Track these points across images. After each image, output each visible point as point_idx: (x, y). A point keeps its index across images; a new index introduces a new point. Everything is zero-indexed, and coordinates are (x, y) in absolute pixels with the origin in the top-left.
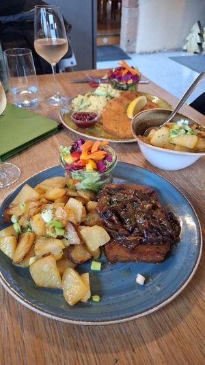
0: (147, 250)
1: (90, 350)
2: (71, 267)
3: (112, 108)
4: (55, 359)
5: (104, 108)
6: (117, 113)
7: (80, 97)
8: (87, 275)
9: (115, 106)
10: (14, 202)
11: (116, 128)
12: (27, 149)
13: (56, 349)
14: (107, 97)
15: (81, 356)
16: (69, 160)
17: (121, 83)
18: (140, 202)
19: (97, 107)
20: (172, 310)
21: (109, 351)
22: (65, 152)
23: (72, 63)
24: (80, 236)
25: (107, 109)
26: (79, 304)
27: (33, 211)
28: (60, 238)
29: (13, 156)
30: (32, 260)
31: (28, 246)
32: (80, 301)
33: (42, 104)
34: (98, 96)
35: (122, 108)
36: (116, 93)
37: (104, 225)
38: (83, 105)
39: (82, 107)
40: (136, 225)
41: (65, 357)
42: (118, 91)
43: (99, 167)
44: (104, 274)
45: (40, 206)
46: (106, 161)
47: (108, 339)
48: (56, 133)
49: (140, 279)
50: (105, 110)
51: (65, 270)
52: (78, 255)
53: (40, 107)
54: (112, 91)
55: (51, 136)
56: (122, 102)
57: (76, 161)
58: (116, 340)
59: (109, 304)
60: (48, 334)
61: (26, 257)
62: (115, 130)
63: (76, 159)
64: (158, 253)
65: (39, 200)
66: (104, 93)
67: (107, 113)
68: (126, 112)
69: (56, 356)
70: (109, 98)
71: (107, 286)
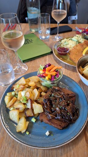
0: (56, 122)
1: (17, 151)
2: (25, 117)
3: (77, 48)
4: (5, 148)
5: (73, 47)
6: (78, 51)
7: (65, 39)
8: (28, 122)
9: (79, 47)
10: (17, 83)
11: (75, 59)
12: (34, 59)
13: (7, 145)
14: (77, 42)
15: (13, 152)
16: (41, 72)
17: (87, 36)
18: (63, 100)
19: (71, 46)
20: (54, 151)
21: (23, 155)
22: (41, 68)
23: (75, 18)
24: (32, 106)
25: (74, 48)
26: (20, 133)
27: (20, 89)
28: (24, 104)
29: (28, 62)
30: (11, 109)
31: (12, 103)
32: (21, 132)
33: (50, 39)
34: (73, 41)
35: (82, 49)
36: (82, 41)
37: (43, 105)
38: (66, 43)
39: (65, 44)
40: (56, 110)
41: (8, 149)
42: (84, 40)
43: (52, 78)
44: (35, 124)
45: (23, 88)
46: (56, 76)
47: (25, 150)
48: (49, 55)
49: (47, 133)
50: (73, 48)
51: (22, 117)
52: (29, 113)
53: (49, 40)
54: (81, 39)
55: (47, 55)
56: (83, 46)
57: (44, 73)
58: (27, 152)
59: (31, 138)
60: (7, 138)
61: (10, 106)
62: (74, 59)
63: (44, 72)
64: (60, 125)
65: (24, 85)
66: (76, 40)
67: (74, 50)
68: (83, 52)
69: (5, 147)
70: (77, 43)
71: (34, 130)
